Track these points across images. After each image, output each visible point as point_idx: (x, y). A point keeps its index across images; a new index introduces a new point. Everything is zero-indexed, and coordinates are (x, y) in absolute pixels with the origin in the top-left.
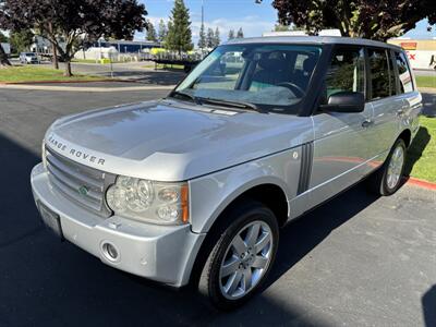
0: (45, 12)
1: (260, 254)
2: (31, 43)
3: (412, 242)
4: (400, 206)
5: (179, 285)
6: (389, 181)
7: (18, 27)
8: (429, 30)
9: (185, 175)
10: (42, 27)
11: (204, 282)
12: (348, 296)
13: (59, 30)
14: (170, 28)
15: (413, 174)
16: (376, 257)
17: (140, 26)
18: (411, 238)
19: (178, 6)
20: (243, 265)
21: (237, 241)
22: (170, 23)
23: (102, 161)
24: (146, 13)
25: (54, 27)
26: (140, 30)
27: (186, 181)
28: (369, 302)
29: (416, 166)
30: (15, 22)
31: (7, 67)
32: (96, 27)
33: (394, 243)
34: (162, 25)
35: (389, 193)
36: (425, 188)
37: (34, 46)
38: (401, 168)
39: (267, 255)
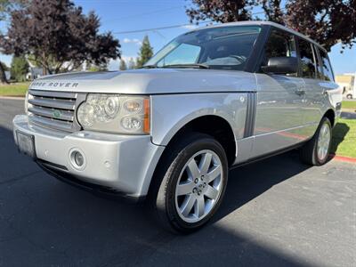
0: (40, 42)
1: (211, 184)
2: (28, 72)
3: (343, 194)
4: (330, 172)
5: (139, 194)
6: (319, 152)
7: (18, 52)
8: (342, 52)
9: (147, 89)
10: (36, 54)
11: (161, 196)
12: (291, 227)
13: (50, 57)
14: (138, 61)
15: (338, 152)
16: (314, 203)
17: (115, 55)
18: (342, 191)
19: (145, 45)
20: (197, 191)
21: (191, 163)
22: (138, 59)
23: (76, 85)
24: (120, 46)
25: (46, 55)
26: (114, 58)
27: (148, 95)
28: (310, 231)
29: (340, 146)
30: (16, 48)
31: (6, 84)
32: (80, 55)
33: (328, 194)
34: (132, 62)
35: (319, 164)
36: (348, 162)
37: (30, 74)
38: (328, 143)
39: (218, 187)
